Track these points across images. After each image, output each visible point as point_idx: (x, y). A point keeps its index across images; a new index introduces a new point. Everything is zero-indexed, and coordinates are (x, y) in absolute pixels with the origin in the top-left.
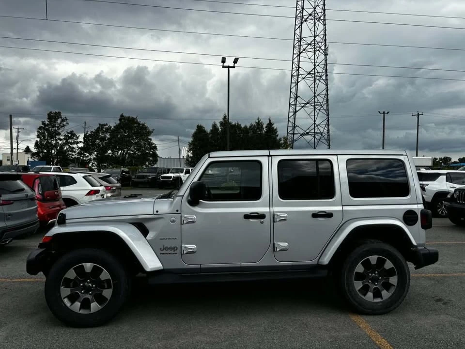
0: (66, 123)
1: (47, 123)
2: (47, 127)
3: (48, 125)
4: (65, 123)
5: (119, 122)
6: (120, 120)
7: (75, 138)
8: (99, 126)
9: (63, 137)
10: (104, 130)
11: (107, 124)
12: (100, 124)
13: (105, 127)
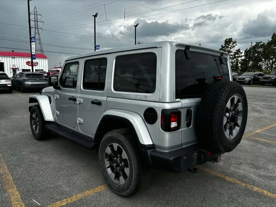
0: (236, 45)
1: (224, 46)
2: (224, 49)
3: (224, 47)
4: (234, 45)
5: (271, 39)
6: (272, 38)
7: (240, 53)
8: (255, 44)
9: (233, 54)
10: (259, 46)
11: (261, 42)
12: (256, 43)
13: (260, 44)
